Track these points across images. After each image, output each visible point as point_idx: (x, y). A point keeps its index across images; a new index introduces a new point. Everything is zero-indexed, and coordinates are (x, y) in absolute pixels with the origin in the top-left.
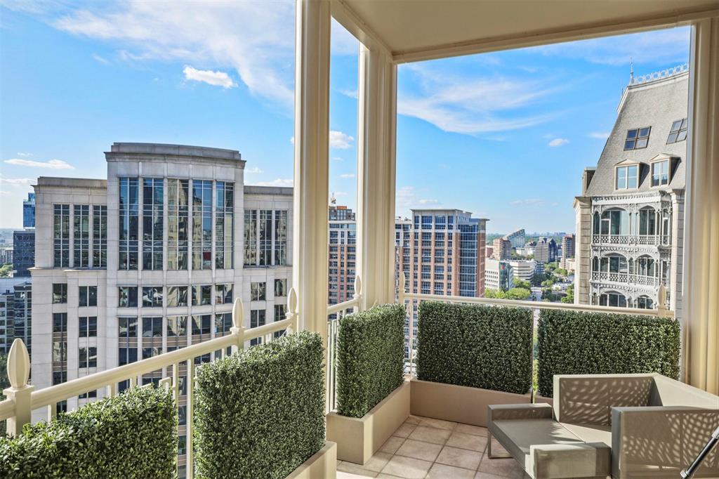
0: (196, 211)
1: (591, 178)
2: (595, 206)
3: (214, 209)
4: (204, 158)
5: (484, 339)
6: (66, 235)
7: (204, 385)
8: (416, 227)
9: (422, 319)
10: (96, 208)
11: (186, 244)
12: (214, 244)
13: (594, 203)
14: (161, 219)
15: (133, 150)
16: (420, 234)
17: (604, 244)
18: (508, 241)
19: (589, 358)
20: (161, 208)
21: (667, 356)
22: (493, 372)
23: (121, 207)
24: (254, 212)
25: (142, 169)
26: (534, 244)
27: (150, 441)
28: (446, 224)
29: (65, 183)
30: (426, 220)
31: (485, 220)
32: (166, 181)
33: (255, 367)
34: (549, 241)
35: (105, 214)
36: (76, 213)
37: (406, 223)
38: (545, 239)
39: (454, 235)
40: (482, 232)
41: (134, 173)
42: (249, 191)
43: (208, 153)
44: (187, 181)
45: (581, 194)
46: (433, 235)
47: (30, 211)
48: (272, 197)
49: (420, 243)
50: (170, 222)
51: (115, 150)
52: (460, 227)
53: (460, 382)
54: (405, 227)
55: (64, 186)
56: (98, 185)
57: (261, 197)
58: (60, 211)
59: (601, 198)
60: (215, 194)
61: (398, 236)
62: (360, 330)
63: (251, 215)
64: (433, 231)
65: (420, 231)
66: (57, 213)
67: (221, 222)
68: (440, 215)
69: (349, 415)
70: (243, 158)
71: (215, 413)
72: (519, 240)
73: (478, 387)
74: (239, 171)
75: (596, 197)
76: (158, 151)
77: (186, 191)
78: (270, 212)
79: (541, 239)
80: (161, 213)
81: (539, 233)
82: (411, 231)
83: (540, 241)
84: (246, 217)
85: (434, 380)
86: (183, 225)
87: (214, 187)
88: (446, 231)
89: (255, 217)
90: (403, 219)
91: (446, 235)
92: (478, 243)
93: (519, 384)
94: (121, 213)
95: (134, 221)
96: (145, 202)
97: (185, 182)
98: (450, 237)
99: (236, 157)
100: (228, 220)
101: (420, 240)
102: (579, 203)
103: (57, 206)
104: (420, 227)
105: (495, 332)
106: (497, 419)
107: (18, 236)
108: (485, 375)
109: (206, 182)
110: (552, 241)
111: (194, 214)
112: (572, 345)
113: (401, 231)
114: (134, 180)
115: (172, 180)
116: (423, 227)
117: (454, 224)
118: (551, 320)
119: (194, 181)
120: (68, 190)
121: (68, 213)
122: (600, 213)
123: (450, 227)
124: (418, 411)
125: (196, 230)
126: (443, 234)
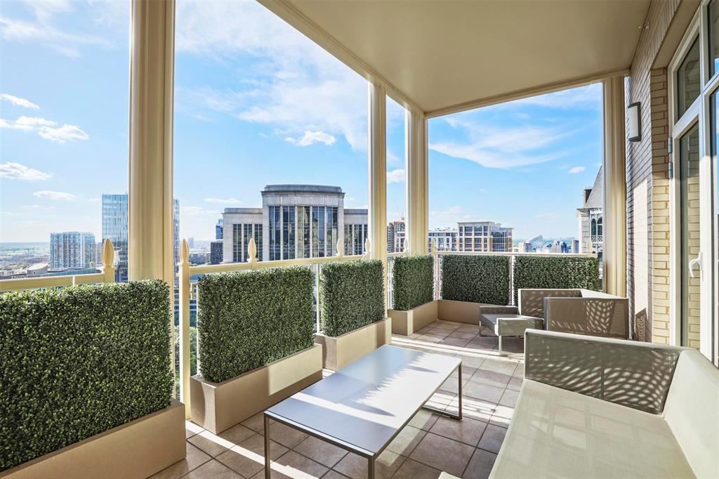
0: (314, 226)
1: (589, 195)
2: (593, 215)
3: (325, 225)
4: (319, 192)
5: (480, 274)
6: (240, 243)
7: (324, 272)
8: (461, 235)
9: (444, 264)
10: (256, 225)
11: (309, 247)
12: (326, 247)
13: (591, 212)
14: (293, 231)
15: (277, 189)
16: (464, 240)
17: (600, 242)
18: (530, 244)
19: (543, 283)
20: (294, 225)
21: (590, 279)
22: (487, 293)
23: (270, 224)
24: (351, 226)
25: (282, 201)
26: (550, 246)
27: (303, 284)
28: (483, 232)
29: (239, 211)
30: (468, 229)
31: (511, 229)
32: (296, 207)
33: (348, 267)
34: (561, 243)
35: (261, 229)
36: (245, 229)
37: (455, 232)
38: (558, 242)
39: (488, 240)
40: (509, 237)
41: (278, 203)
42: (347, 212)
43: (321, 189)
44: (309, 207)
45: (582, 207)
46: (473, 240)
47: (220, 230)
48: (361, 216)
49: (463, 246)
50: (298, 233)
51: (267, 190)
52: (492, 234)
53: (467, 300)
54: (453, 235)
55: (238, 213)
56: (257, 211)
57: (355, 216)
58: (237, 228)
59: (597, 209)
60: (326, 215)
61: (448, 241)
62: (405, 263)
63: (348, 228)
64: (473, 237)
65: (463, 237)
66: (235, 229)
67: (330, 233)
68: (478, 226)
69: (399, 309)
70: (343, 192)
71: (329, 284)
72: (539, 243)
73: (478, 302)
74: (341, 199)
75: (593, 209)
76: (292, 189)
77: (308, 214)
78: (360, 226)
79: (555, 242)
80: (294, 228)
81: (553, 238)
82: (458, 237)
83: (555, 244)
84: (346, 229)
85: (452, 299)
86: (307, 236)
87: (326, 210)
88: (482, 237)
89: (351, 229)
90: (451, 229)
91: (483, 240)
92: (507, 245)
93: (502, 300)
94: (271, 228)
95: (278, 233)
96: (284, 221)
97: (307, 208)
98: (485, 241)
99: (339, 191)
100: (334, 231)
101: (463, 243)
102: (580, 213)
103: (235, 225)
104: (464, 234)
105: (487, 270)
106: (484, 313)
107: (214, 245)
108: (482, 295)
109: (321, 207)
110: (564, 243)
111: (313, 228)
112: (533, 275)
113: (450, 238)
114: (278, 208)
115: (300, 207)
116: (466, 234)
117: (488, 232)
118: (520, 261)
119: (313, 207)
120: (241, 215)
121: (240, 229)
122: (596, 220)
123: (485, 234)
124: (442, 317)
125: (315, 239)
126: (481, 239)
